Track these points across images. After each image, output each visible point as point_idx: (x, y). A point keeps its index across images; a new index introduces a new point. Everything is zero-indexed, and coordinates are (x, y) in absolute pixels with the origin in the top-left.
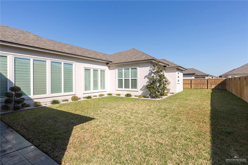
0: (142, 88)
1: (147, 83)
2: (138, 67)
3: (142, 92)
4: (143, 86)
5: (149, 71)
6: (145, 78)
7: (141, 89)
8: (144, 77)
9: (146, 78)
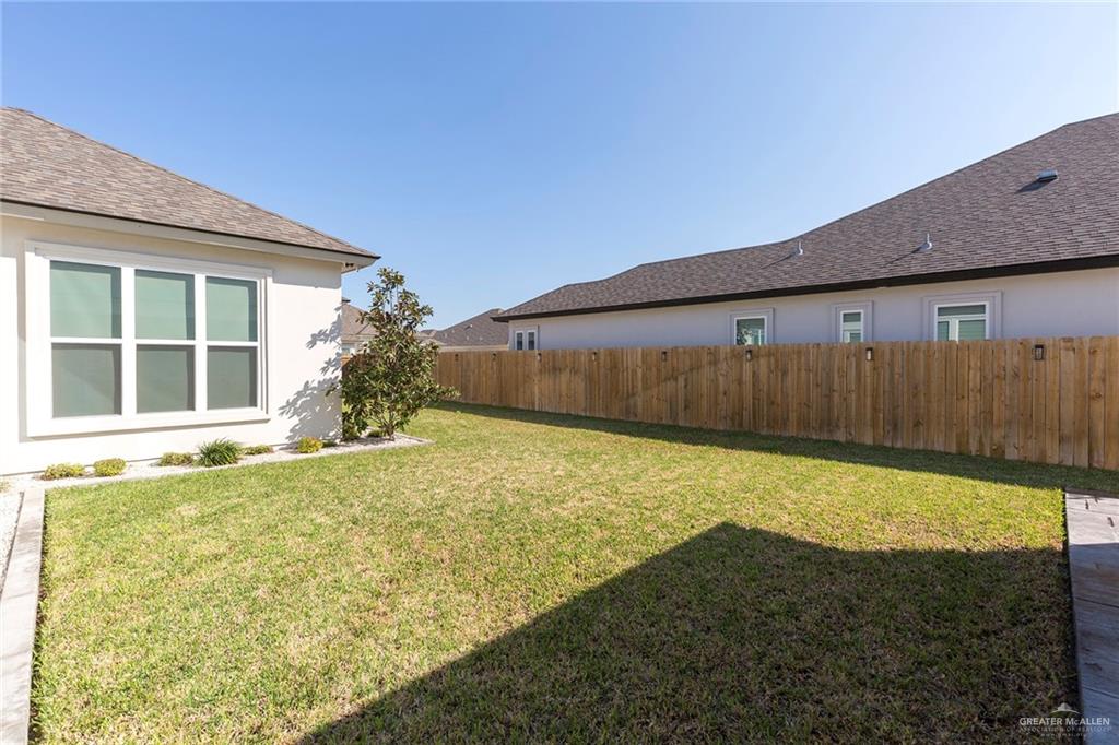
0: (295, 401)
1: (324, 370)
2: (270, 280)
3: (296, 420)
4: (301, 388)
5: (337, 309)
6: (312, 343)
7: (290, 407)
8: (310, 339)
9: (318, 342)
